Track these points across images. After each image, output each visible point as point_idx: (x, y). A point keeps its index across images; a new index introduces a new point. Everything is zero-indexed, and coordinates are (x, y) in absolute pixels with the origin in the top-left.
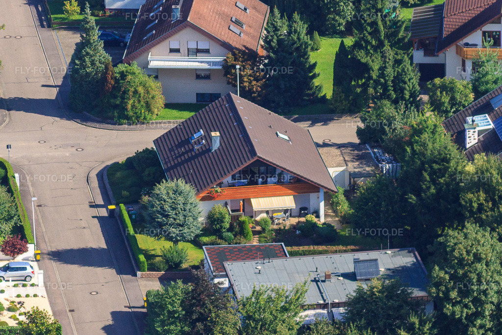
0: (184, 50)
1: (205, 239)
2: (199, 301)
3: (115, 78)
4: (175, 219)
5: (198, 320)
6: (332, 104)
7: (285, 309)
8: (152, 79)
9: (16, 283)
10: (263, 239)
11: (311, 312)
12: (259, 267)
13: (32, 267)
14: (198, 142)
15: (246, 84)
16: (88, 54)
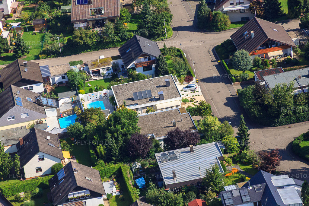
0: (235, 3)
1: (254, 69)
2: (258, 91)
3: (213, 16)
4: (243, 63)
5: (258, 98)
6: (288, 16)
7: (287, 91)
8: (225, 15)
9: (191, 91)
10: (273, 66)
11: (296, 90)
12: (275, 77)
13: (196, 86)
14: (246, 35)
15: (258, 13)
16: (202, 9)
